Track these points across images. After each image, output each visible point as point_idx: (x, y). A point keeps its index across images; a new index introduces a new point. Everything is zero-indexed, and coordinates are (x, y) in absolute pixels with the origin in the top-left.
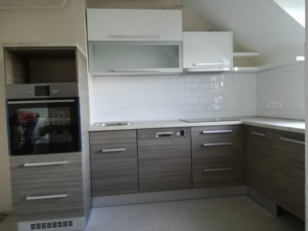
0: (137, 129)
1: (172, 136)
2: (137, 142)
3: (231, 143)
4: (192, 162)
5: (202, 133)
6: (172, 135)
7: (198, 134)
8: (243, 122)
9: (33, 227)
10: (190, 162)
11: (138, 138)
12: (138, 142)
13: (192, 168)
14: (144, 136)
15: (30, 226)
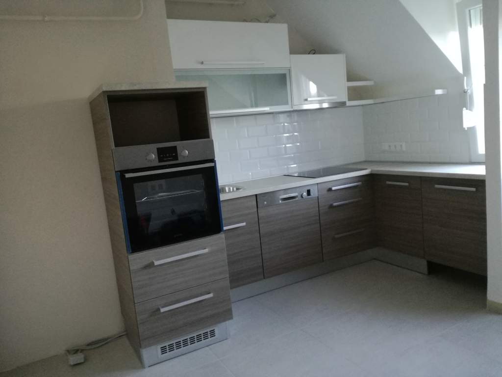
0: (256, 195)
1: (297, 199)
2: (257, 211)
3: (361, 199)
4: (320, 228)
5: (330, 190)
6: (297, 196)
7: (325, 192)
8: (372, 171)
9: (164, 350)
10: (319, 229)
11: (259, 207)
12: (259, 212)
13: (321, 235)
14: (265, 203)
15: (159, 351)
